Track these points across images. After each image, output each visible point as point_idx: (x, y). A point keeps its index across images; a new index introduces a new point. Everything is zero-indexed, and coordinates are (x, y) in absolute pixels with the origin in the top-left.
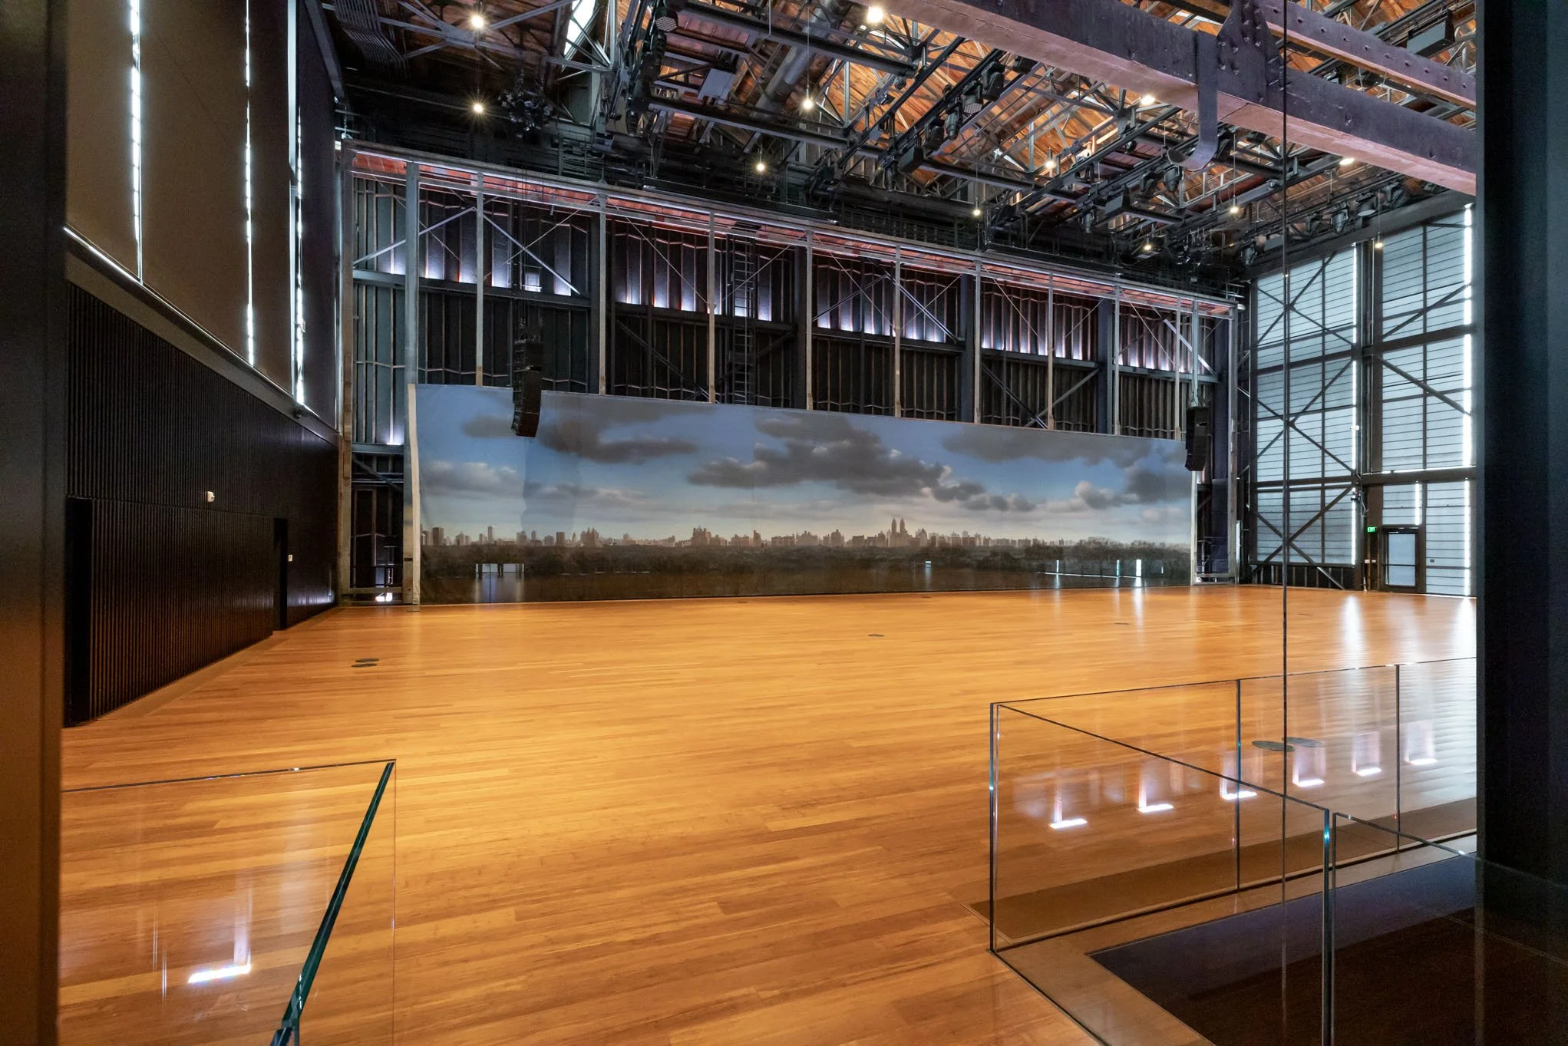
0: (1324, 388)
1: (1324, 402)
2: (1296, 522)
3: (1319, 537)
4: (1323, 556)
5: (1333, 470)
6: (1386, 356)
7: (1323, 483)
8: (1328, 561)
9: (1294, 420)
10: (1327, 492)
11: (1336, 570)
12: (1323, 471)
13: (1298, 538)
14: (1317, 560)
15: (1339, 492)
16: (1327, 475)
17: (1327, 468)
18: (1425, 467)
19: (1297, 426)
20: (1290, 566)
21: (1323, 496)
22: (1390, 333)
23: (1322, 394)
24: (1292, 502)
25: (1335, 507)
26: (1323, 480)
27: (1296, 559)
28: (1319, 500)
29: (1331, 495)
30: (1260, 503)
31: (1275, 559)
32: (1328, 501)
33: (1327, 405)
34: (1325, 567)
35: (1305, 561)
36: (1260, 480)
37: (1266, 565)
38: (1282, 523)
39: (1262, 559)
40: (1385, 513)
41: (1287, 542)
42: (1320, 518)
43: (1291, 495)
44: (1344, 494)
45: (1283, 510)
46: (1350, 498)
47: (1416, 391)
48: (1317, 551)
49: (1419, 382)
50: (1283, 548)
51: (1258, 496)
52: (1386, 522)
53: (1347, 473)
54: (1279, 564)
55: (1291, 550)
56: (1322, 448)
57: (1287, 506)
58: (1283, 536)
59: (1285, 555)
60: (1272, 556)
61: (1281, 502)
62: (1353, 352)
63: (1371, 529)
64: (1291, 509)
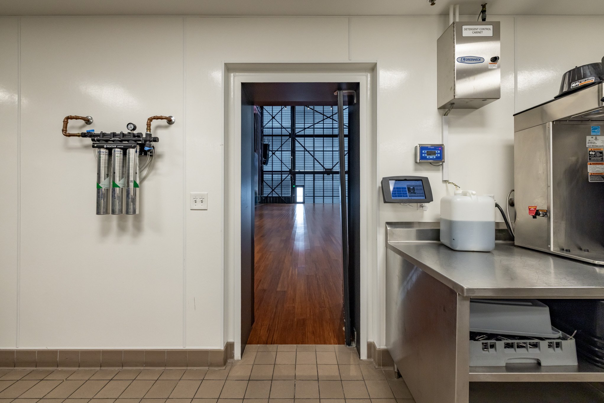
0: (282, 145)
1: (282, 148)
2: (275, 184)
3: (281, 189)
4: (282, 194)
5: (285, 169)
6: (297, 138)
7: (281, 172)
8: (283, 195)
9: (275, 153)
10: (283, 175)
11: (286, 197)
13: (276, 189)
14: (280, 195)
15: (287, 175)
16: (283, 170)
17: (283, 168)
18: (304, 170)
19: (275, 154)
20: (273, 197)
21: (282, 176)
22: (298, 133)
23: (281, 146)
24: (274, 177)
25: (285, 180)
26: (282, 172)
27: (274, 195)
28: (280, 178)
29: (284, 176)
30: (264, 177)
31: (269, 196)
32: (283, 178)
33: (283, 150)
34: (283, 197)
35: (278, 196)
36: (264, 170)
37: (267, 197)
38: (271, 184)
39: (266, 195)
40: (296, 182)
41: (273, 190)
42: (281, 183)
43: (274, 175)
44: (288, 176)
45: (271, 180)
46: (289, 177)
47: (303, 149)
48: (280, 193)
49: (304, 147)
50: (272, 192)
51: (264, 175)
52: (296, 184)
53: (288, 170)
54: (270, 197)
55: (274, 193)
56: (282, 162)
57: (272, 178)
58: (272, 189)
59: (272, 194)
60: (269, 194)
61: (271, 177)
62: (290, 135)
63: (294, 186)
64: (273, 180)
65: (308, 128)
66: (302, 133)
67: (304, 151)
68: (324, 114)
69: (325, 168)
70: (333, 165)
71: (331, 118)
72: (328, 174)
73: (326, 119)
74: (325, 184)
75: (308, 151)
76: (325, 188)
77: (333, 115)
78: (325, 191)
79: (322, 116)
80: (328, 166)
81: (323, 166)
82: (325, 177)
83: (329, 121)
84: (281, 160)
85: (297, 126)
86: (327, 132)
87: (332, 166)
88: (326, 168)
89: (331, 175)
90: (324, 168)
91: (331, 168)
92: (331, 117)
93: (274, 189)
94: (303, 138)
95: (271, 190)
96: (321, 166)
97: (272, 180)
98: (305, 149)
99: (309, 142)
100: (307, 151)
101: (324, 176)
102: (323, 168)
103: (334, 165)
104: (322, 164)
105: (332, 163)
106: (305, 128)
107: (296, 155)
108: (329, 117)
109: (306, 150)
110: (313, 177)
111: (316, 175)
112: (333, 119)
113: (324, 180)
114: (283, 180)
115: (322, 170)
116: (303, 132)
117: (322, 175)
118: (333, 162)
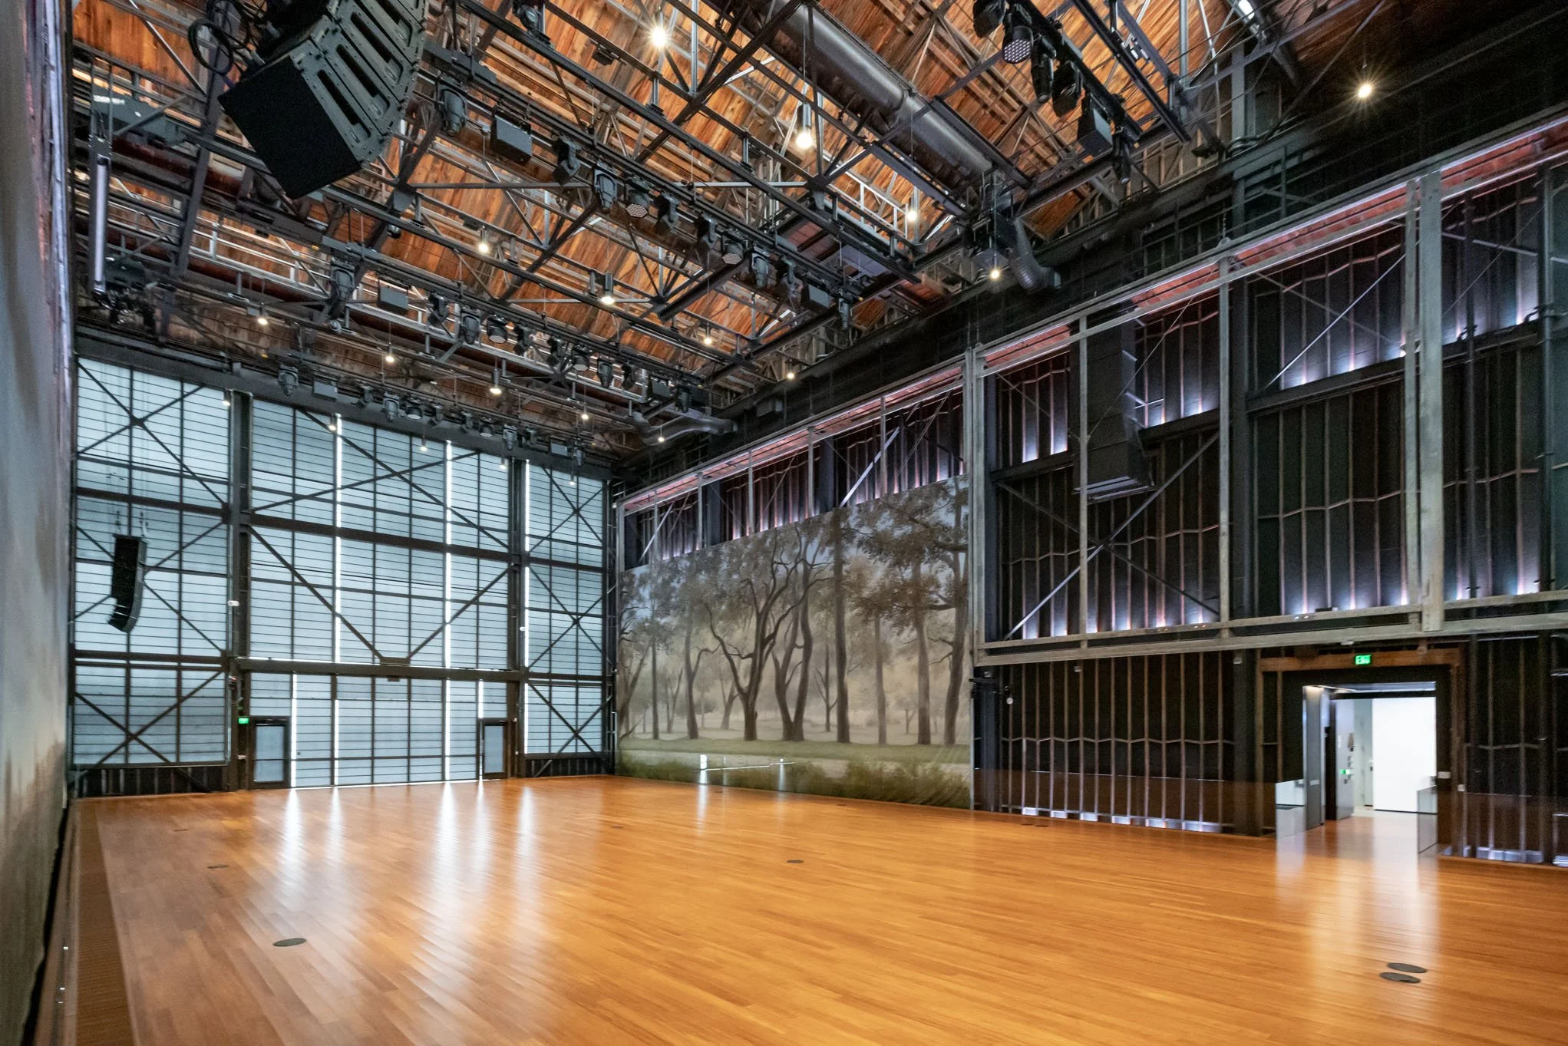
0: (183, 544)
1: (180, 561)
2: (143, 710)
3: (173, 730)
4: (177, 753)
5: (194, 647)
7: (179, 662)
8: (184, 759)
10: (186, 674)
11: (199, 769)
12: (180, 647)
13: (151, 730)
14: (172, 759)
15: (209, 674)
16: (185, 652)
17: (184, 643)
18: (292, 657)
20: (130, 771)
21: (179, 679)
22: (264, 507)
23: (180, 552)
24: (134, 682)
25: (199, 693)
26: (179, 658)
27: (138, 760)
28: (173, 683)
29: (192, 679)
30: (82, 680)
31: (112, 761)
32: (189, 684)
33: (186, 566)
34: (186, 766)
35: (156, 762)
36: (82, 647)
37: (99, 769)
38: (122, 710)
39: (94, 760)
40: (253, 703)
41: (130, 737)
42: (177, 706)
43: (135, 672)
44: (213, 678)
45: (122, 691)
46: (219, 683)
47: (288, 577)
48: (173, 748)
49: (291, 568)
50: (125, 745)
51: (80, 670)
52: (254, 712)
53: (217, 654)
54: (115, 770)
55: (134, 747)
56: (181, 619)
57: (128, 686)
58: (125, 729)
59: (127, 754)
60: (110, 755)
61: (121, 682)
62: (225, 513)
63: (243, 721)
64: (134, 692)
65: (312, 497)
66: (284, 512)
67: (293, 584)
68: (379, 457)
69: (380, 657)
70: (410, 645)
71: (405, 480)
72: (394, 677)
73: (387, 477)
74: (377, 713)
75: (311, 587)
76: (377, 729)
77: (411, 470)
78: (377, 737)
79: (370, 463)
80: (393, 647)
81: (372, 647)
82: (378, 689)
83: (399, 487)
84: (176, 607)
85: (258, 479)
86: (387, 525)
87: (405, 648)
88: (384, 655)
89: (404, 681)
90: (375, 652)
91: (404, 656)
92: (407, 476)
93: (140, 733)
94: (288, 534)
95: (121, 739)
96: (364, 646)
97: (128, 694)
98: (294, 573)
99: (310, 552)
100: (304, 583)
101: (373, 685)
102: (370, 654)
103: (413, 648)
104: (369, 638)
105: (406, 640)
106: (296, 497)
107: (254, 594)
108: (399, 474)
109: (297, 579)
110: (328, 687)
111: (340, 679)
112: (412, 485)
113: (373, 700)
114: (190, 696)
115: (364, 658)
116: (288, 508)
117: (368, 680)
118: (410, 637)
